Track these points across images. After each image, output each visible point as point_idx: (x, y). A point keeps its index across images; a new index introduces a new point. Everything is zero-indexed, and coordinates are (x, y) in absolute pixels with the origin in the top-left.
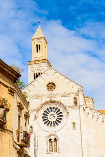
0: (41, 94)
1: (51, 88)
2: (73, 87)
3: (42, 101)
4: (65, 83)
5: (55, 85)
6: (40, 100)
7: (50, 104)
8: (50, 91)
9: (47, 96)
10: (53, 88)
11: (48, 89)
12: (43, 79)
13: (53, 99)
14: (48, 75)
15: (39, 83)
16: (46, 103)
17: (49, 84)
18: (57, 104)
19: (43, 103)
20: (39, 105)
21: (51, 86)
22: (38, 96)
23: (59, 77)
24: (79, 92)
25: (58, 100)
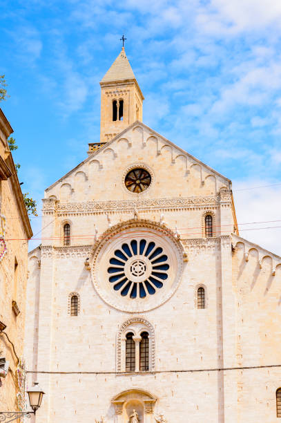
0: (105, 200)
1: (138, 185)
2: (203, 183)
3: (109, 220)
4: (181, 169)
5: (150, 176)
6: (104, 217)
7: (132, 230)
8: (134, 191)
9: (123, 207)
10: (144, 184)
11: (128, 186)
12: (115, 156)
13: (143, 216)
14: (130, 145)
15: (101, 167)
16: (119, 228)
17: (133, 171)
18: (152, 230)
19: (111, 225)
20: (101, 233)
21: (138, 178)
22: (98, 207)
23: (163, 151)
24: (219, 198)
25: (157, 220)
